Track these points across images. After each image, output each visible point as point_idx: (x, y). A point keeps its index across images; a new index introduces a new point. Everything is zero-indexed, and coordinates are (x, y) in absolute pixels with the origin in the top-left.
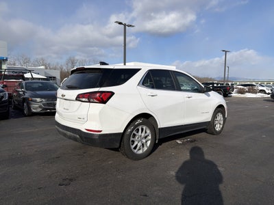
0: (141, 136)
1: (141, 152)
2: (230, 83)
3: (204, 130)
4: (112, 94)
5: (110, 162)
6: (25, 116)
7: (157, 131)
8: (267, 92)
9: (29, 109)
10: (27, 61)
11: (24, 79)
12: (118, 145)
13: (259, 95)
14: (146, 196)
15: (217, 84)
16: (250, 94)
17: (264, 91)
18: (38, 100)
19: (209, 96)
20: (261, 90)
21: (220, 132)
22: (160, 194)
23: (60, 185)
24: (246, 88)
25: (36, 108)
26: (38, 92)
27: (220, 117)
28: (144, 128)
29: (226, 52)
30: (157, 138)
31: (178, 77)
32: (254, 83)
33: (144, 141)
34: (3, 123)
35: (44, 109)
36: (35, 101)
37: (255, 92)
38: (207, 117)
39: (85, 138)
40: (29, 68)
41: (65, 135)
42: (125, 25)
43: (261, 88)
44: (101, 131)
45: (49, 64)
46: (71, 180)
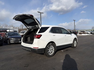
0: (51, 49)
1: (51, 54)
2: (76, 31)
3: (71, 47)
4: (41, 35)
5: (40, 59)
6: (8, 44)
7: (56, 47)
8: (89, 33)
9: (10, 42)
10: (6, 26)
11: (7, 32)
12: (44, 52)
13: (86, 34)
14: (54, 69)
15: (72, 31)
16: (83, 34)
17: (88, 33)
18: (13, 39)
19: (72, 35)
20: (87, 33)
21: (76, 47)
22: (59, 68)
23: (25, 67)
24: (82, 32)
25: (12, 42)
26: (12, 36)
27: (75, 42)
28: (52, 46)
29: (74, 20)
30: (56, 50)
31: (61, 29)
32: (84, 31)
33: (52, 51)
34: (1, 47)
35: (15, 42)
36: (12, 39)
37: (85, 33)
38: (71, 42)
39: (33, 50)
40: (8, 28)
41: (25, 50)
42: (41, 13)
43: (87, 32)
44: (38, 48)
45: (14, 27)
46: (28, 65)
